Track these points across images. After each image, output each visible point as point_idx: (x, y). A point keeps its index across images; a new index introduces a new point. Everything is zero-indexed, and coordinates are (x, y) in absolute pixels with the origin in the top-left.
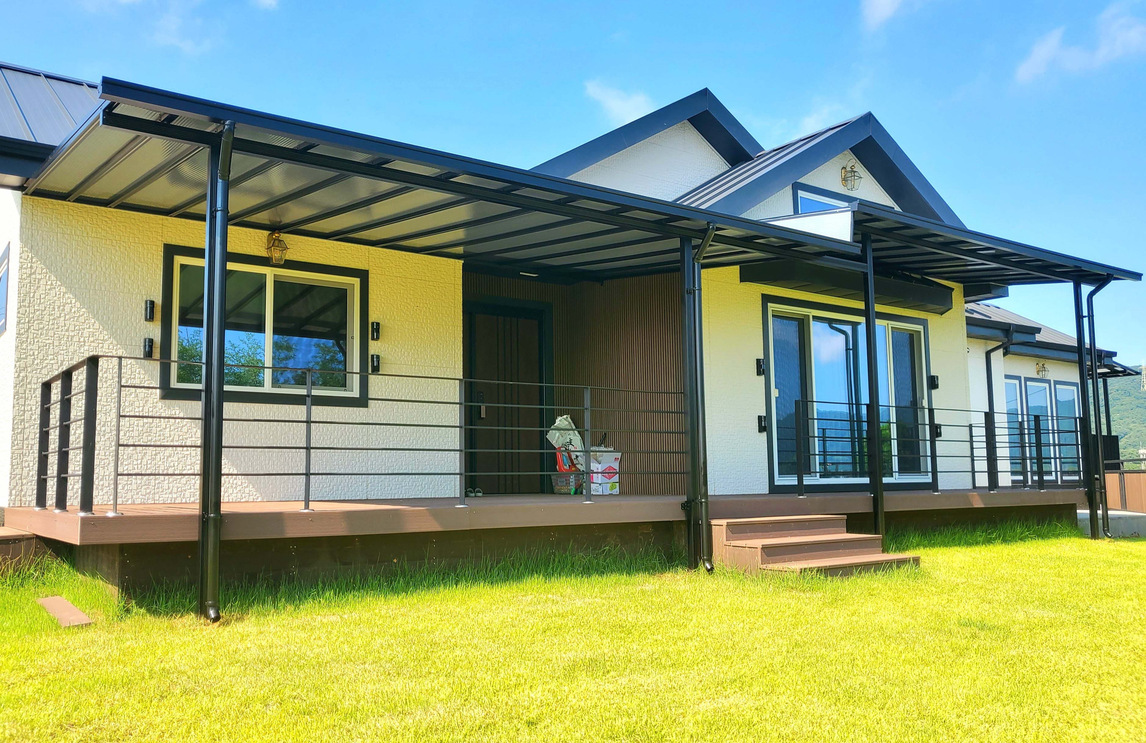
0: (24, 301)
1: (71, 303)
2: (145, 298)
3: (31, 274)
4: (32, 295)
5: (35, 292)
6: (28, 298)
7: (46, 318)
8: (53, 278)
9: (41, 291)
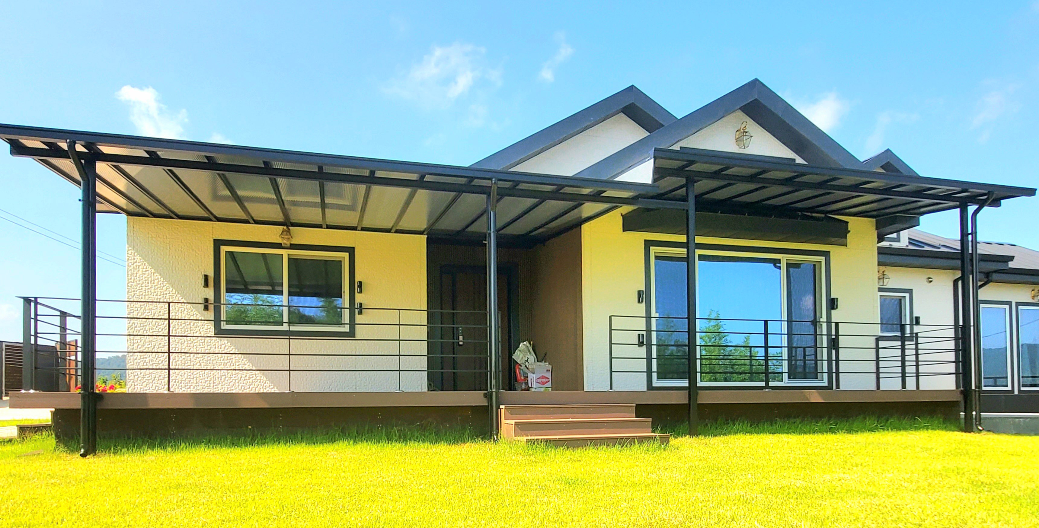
0: (131, 279)
1: (158, 279)
2: (203, 273)
3: (134, 263)
4: (135, 275)
5: (137, 273)
6: (133, 278)
7: (144, 288)
8: (147, 264)
9: (140, 273)
